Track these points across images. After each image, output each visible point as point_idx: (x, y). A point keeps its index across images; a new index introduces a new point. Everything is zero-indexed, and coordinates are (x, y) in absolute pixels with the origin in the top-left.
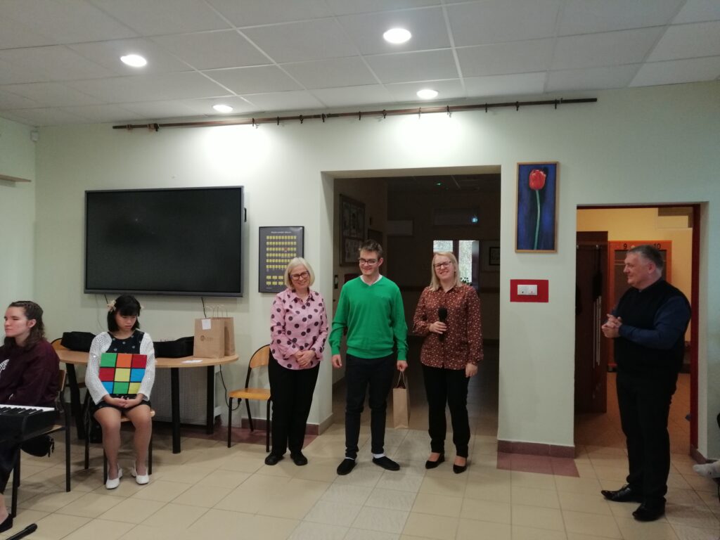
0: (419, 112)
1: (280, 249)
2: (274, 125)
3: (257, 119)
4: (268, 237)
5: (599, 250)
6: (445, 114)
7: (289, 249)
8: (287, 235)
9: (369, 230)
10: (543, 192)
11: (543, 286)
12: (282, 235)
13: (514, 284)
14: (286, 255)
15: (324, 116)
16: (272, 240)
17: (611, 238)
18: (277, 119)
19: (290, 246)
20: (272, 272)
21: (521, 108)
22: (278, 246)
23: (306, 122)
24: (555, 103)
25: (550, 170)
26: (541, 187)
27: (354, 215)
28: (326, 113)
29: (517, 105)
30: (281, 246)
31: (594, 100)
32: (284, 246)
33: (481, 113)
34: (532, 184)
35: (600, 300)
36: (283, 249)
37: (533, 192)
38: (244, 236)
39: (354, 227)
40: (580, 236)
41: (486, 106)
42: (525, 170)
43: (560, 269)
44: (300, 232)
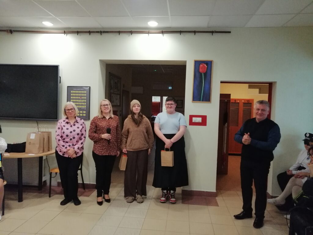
0: (149, 33)
1: (78, 98)
2: (76, 35)
3: (67, 31)
4: (72, 92)
5: (227, 102)
6: (161, 35)
7: (82, 98)
8: (82, 90)
9: (123, 90)
10: (205, 74)
11: (204, 118)
12: (79, 90)
13: (191, 117)
14: (81, 101)
15: (101, 32)
16: (74, 93)
17: (232, 97)
18: (78, 32)
19: (83, 96)
21: (196, 34)
22: (77, 96)
24: (212, 32)
25: (209, 64)
26: (205, 72)
27: (116, 82)
28: (102, 30)
29: (195, 32)
30: (79, 96)
31: (230, 32)
32: (80, 96)
33: (178, 35)
34: (201, 70)
35: (226, 125)
36: (79, 98)
37: (200, 74)
38: (59, 90)
39: (116, 89)
41: (180, 32)
42: (197, 63)
43: (212, 110)
44: (88, 89)
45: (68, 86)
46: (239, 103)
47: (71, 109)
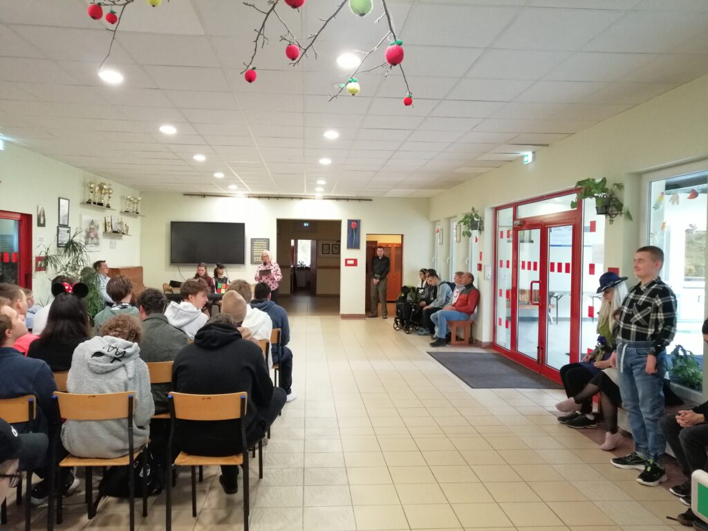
0: (314, 199)
2: (257, 199)
3: (250, 196)
4: (254, 243)
6: (323, 200)
8: (263, 242)
10: (356, 229)
11: (356, 261)
12: (260, 242)
13: (346, 260)
15: (278, 197)
16: (256, 244)
18: (259, 197)
19: (264, 246)
20: (256, 256)
21: (349, 201)
23: (271, 199)
24: (359, 200)
25: (358, 222)
29: (347, 199)
31: (372, 200)
33: (335, 201)
36: (260, 247)
40: (368, 243)
41: (337, 199)
42: (350, 222)
43: (361, 255)
44: (268, 241)
45: (252, 239)
46: (390, 248)
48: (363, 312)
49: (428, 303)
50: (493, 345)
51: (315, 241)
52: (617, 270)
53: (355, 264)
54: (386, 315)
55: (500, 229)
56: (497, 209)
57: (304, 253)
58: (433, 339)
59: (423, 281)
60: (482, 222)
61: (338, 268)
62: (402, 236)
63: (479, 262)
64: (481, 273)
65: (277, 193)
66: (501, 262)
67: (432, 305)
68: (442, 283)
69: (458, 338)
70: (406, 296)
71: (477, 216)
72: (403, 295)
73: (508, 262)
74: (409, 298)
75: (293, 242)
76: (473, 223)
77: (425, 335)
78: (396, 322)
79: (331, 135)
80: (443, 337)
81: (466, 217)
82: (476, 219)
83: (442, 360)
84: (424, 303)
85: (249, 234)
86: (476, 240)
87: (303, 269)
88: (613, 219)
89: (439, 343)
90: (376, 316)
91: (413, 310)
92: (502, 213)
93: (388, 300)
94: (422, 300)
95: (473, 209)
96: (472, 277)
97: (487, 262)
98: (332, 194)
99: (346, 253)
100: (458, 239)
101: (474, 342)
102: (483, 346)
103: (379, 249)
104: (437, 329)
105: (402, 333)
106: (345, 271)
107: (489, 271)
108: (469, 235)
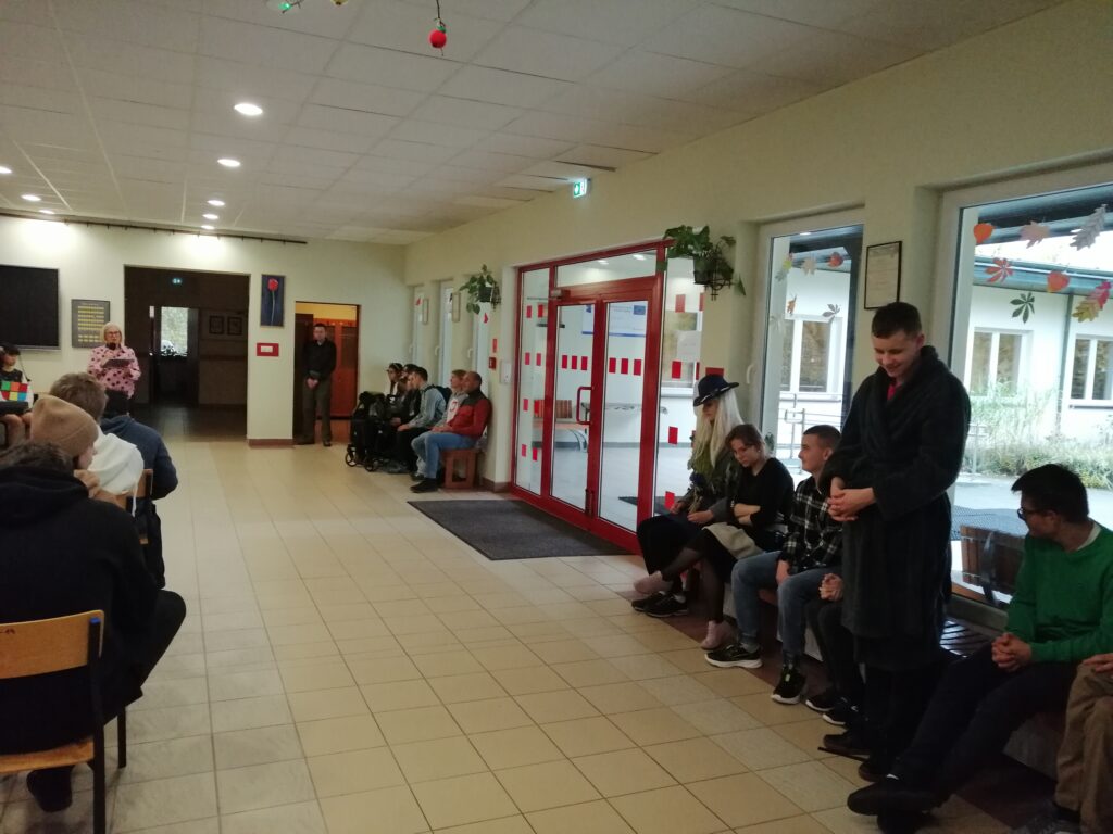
0: (199, 234)
1: (89, 316)
2: (84, 226)
3: (68, 220)
4: (79, 307)
6: (216, 238)
8: (95, 306)
10: (276, 292)
11: (276, 347)
12: (91, 306)
13: (259, 345)
15: (127, 226)
16: (83, 310)
17: (315, 317)
18: (88, 222)
19: (97, 315)
20: (82, 333)
21: (265, 242)
22: (88, 314)
23: (112, 228)
24: (284, 241)
25: (280, 279)
26: (275, 290)
28: (128, 224)
29: (262, 239)
30: (91, 314)
31: (305, 243)
32: (93, 314)
33: (240, 240)
34: (270, 287)
36: (93, 316)
37: (270, 291)
40: (299, 317)
42: (266, 278)
43: (285, 337)
44: (107, 305)
45: (73, 301)
46: (333, 327)
47: (116, 333)
48: (289, 435)
49: (406, 420)
50: (511, 487)
51: (196, 312)
52: (722, 370)
53: (275, 352)
54: (329, 441)
55: (526, 303)
56: (522, 270)
57: (175, 331)
58: (414, 479)
59: (393, 384)
60: (497, 291)
61: (244, 358)
62: (358, 307)
63: (492, 355)
64: (494, 374)
65: (126, 219)
66: (528, 355)
67: (412, 424)
68: (429, 388)
69: (456, 478)
70: (366, 410)
71: (489, 279)
72: (361, 407)
73: (539, 356)
74: (372, 412)
75: (152, 310)
76: (484, 290)
77: (400, 472)
78: (350, 452)
79: (249, 109)
80: (433, 475)
81: (473, 279)
82: (488, 285)
83: (434, 513)
84: (398, 420)
85: (68, 290)
86: (486, 320)
87: (172, 359)
88: (718, 292)
89: (425, 485)
90: (311, 442)
91: (380, 432)
92: (528, 275)
93: (332, 414)
94: (395, 415)
95: (484, 268)
96: (478, 378)
97: (505, 355)
98: (235, 228)
99: (257, 333)
100: (456, 316)
101: (481, 484)
102: (496, 488)
103: (317, 329)
104: (421, 464)
105: (362, 471)
106: (255, 364)
107: (507, 370)
108: (477, 310)
